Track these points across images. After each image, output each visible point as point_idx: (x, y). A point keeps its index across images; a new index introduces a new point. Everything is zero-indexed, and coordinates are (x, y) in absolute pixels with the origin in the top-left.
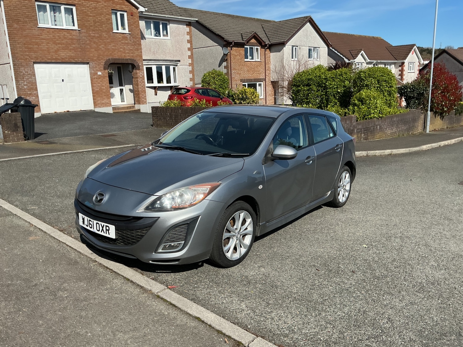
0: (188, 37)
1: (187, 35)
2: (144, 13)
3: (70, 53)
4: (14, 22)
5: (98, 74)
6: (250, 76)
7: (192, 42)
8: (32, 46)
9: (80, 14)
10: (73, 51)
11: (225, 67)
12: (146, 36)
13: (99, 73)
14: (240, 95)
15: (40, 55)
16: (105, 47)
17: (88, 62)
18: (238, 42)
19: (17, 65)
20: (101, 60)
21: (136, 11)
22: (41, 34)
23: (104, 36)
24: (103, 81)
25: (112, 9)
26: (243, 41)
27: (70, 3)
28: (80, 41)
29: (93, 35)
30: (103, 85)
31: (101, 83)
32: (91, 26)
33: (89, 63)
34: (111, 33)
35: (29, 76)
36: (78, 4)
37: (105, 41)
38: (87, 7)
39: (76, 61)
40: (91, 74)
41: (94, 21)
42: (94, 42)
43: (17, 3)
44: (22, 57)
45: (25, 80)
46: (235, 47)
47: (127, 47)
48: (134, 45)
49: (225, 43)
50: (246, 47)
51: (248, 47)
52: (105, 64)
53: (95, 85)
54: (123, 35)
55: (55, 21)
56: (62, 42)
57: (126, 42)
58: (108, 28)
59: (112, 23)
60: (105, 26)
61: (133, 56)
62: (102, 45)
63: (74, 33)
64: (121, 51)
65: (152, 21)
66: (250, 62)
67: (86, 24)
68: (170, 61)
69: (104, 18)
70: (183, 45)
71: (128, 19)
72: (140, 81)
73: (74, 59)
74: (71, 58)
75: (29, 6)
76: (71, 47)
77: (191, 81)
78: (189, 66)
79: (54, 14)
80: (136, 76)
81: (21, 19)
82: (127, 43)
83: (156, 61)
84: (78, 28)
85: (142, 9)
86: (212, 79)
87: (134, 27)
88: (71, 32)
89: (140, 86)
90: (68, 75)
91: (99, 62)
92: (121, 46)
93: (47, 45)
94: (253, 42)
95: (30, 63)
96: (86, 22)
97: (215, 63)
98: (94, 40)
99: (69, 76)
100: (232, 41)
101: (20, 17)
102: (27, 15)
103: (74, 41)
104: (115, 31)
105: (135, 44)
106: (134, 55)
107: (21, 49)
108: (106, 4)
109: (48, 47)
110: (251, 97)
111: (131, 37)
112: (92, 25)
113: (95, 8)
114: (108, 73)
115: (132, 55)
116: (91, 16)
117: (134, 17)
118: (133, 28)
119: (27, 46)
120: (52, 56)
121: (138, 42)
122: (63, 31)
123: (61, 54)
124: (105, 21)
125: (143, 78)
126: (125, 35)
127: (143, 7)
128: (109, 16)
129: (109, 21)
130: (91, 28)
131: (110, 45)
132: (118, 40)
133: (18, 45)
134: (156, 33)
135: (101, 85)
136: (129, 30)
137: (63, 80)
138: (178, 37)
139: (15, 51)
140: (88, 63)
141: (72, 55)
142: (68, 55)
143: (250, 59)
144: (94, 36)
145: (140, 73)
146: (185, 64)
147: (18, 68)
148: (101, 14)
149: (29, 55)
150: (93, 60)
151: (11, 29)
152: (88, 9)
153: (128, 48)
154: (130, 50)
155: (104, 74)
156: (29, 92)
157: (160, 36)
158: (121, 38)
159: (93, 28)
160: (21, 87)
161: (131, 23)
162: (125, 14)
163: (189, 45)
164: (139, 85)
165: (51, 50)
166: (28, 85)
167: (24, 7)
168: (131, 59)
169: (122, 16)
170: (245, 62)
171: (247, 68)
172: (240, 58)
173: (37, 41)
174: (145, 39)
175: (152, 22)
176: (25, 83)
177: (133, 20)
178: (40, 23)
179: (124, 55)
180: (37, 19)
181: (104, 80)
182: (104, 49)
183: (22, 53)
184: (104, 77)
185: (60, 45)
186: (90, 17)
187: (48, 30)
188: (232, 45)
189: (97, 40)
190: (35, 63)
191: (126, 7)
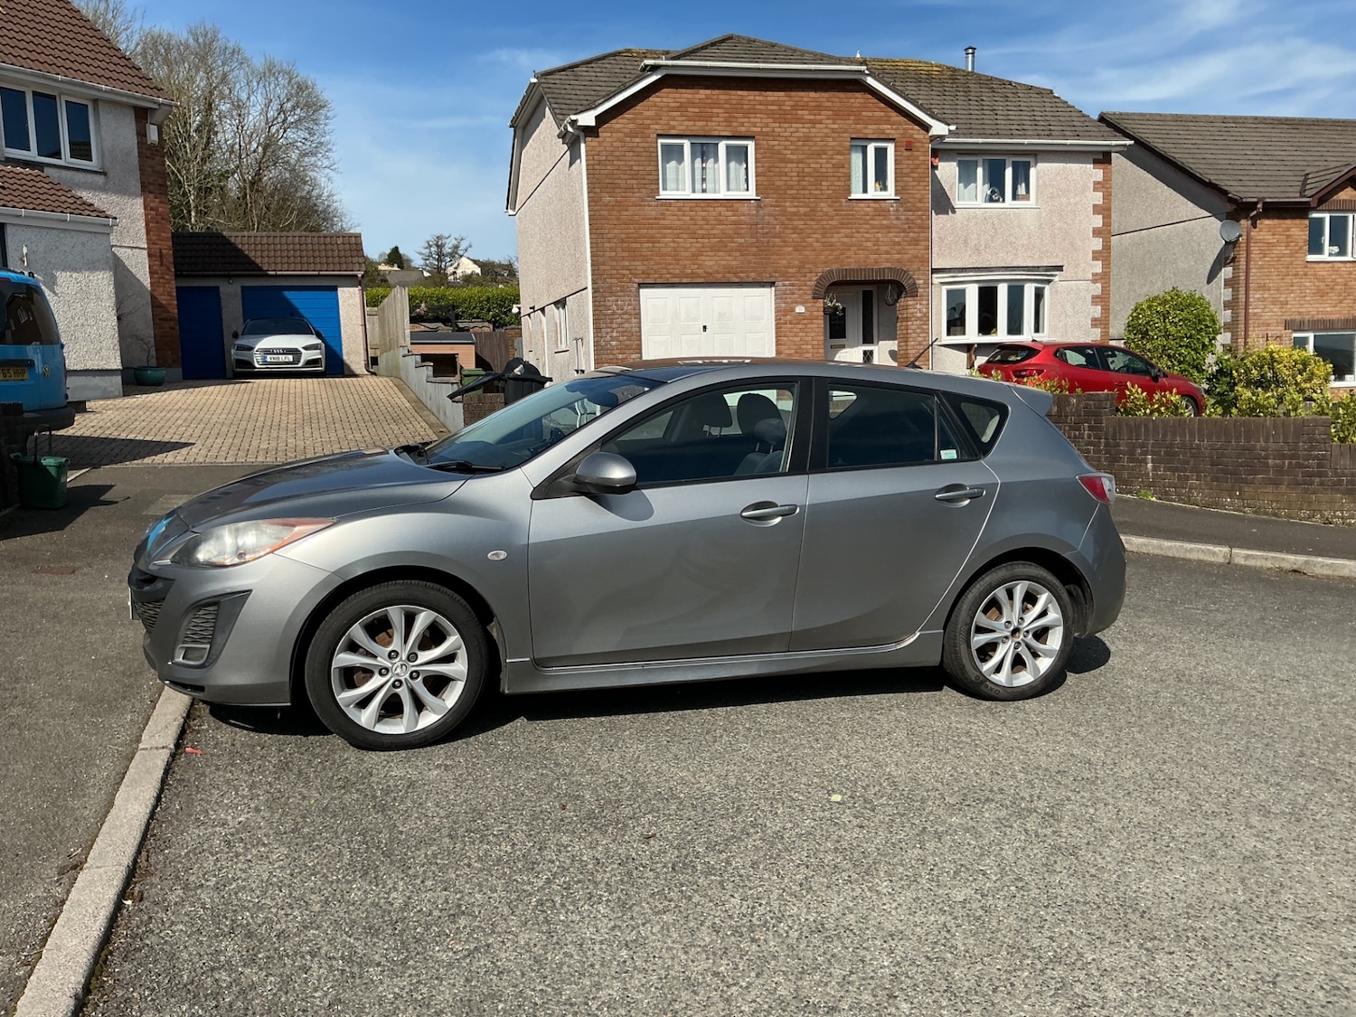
0: (1098, 198)
1: (1095, 189)
2: (947, 140)
3: (730, 258)
4: (604, 190)
5: (797, 311)
6: (1328, 309)
7: (1109, 209)
8: (639, 245)
9: (763, 157)
10: (738, 254)
11: (1228, 283)
12: (957, 202)
13: (800, 309)
14: (1254, 371)
15: (655, 267)
16: (823, 240)
17: (772, 280)
18: (1281, 200)
19: (601, 290)
20: (809, 275)
21: (922, 137)
22: (662, 214)
23: (821, 211)
24: (807, 330)
25: (854, 136)
26: (1305, 196)
27: (741, 132)
28: (757, 228)
29: (794, 210)
30: (807, 339)
31: (801, 334)
32: (791, 188)
33: (774, 283)
34: (844, 200)
35: (625, 316)
36: (761, 133)
37: (825, 223)
38: (784, 139)
39: (741, 278)
40: (777, 311)
41: (800, 174)
42: (795, 229)
43: (614, 144)
44: (615, 272)
45: (614, 326)
46: (1268, 219)
47: (887, 237)
48: (908, 230)
49: (1230, 207)
50: (1315, 215)
51: (1327, 216)
52: (818, 283)
53: (786, 339)
54: (877, 205)
55: (704, 180)
56: (712, 232)
57: (884, 222)
58: (837, 188)
59: (848, 177)
60: (829, 183)
61: (899, 261)
62: (815, 236)
63: (744, 208)
64: (866, 249)
65: (980, 159)
66: (1330, 265)
67: (778, 183)
68: (1028, 271)
69: (827, 163)
70: (1077, 221)
71: (896, 160)
72: (913, 327)
73: (735, 274)
74: (729, 272)
75: (642, 150)
76: (733, 244)
77: (1094, 326)
78: (1094, 281)
79: (703, 163)
80: (905, 316)
81: (620, 181)
82: (888, 227)
83: (981, 272)
84: (757, 195)
85: (938, 128)
86: (1156, 321)
87: (911, 179)
88: (737, 205)
89: (913, 343)
90: (719, 313)
91: (803, 279)
92: (868, 235)
93: (674, 242)
94: (1345, 198)
95: (629, 285)
96: (778, 178)
97: (1197, 270)
98: (795, 223)
99: (721, 315)
100: (1255, 200)
101: (619, 178)
102: (634, 173)
103: (741, 229)
104: (857, 194)
105: (909, 228)
106: (905, 256)
107: (613, 254)
108: (836, 126)
109: (676, 245)
110: (1294, 377)
111: (901, 209)
112: (792, 183)
113: (807, 139)
114: (822, 309)
115: (897, 256)
116: (791, 161)
117: (916, 153)
118: (911, 184)
119: (626, 245)
120: (685, 267)
121: (919, 221)
122: (716, 205)
123: (707, 263)
124: (830, 170)
125: (925, 319)
126: (883, 204)
127: (942, 122)
128: (841, 157)
129: (841, 170)
130: (788, 192)
131: (838, 233)
132: (860, 219)
133: (607, 245)
134: (993, 192)
135: (801, 340)
136: (896, 190)
137: (705, 327)
138: (1064, 200)
139: (601, 259)
140: (772, 284)
141: (734, 263)
142: (724, 265)
143: (1330, 255)
144: (794, 214)
145: (918, 306)
146: (1080, 276)
147: (603, 299)
148: (820, 154)
149: (631, 267)
150: (785, 276)
151: (596, 208)
152: (787, 143)
153: (889, 240)
154: (894, 245)
155: (811, 312)
156: (620, 356)
157: (1004, 201)
158: (871, 214)
159: (795, 192)
160: (603, 343)
161: (904, 171)
162: (891, 147)
163: (1098, 221)
164: (911, 339)
165: (683, 254)
166: (621, 338)
167: (631, 154)
168: (895, 269)
169: (881, 155)
170: (1309, 265)
171: (1317, 284)
172: (1288, 252)
173: (651, 231)
174: (954, 212)
175: (980, 162)
176: (614, 334)
177: (910, 162)
178: (664, 189)
179: (875, 259)
180: (658, 179)
181: (809, 326)
182: (819, 244)
183: (614, 263)
184: (812, 319)
185: (707, 240)
186: (789, 165)
187: (680, 204)
188: (1255, 212)
189: (803, 222)
190: (641, 285)
191: (894, 127)
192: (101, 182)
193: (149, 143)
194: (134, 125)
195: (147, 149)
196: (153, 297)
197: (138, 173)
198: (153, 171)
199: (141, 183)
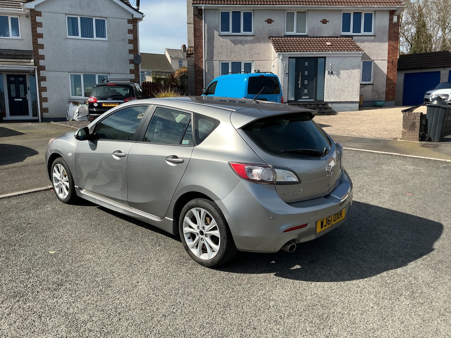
192: (373, 39)
193: (393, 22)
194: (389, 17)
195: (392, 25)
196: (387, 77)
197: (388, 34)
198: (394, 32)
199: (389, 37)
